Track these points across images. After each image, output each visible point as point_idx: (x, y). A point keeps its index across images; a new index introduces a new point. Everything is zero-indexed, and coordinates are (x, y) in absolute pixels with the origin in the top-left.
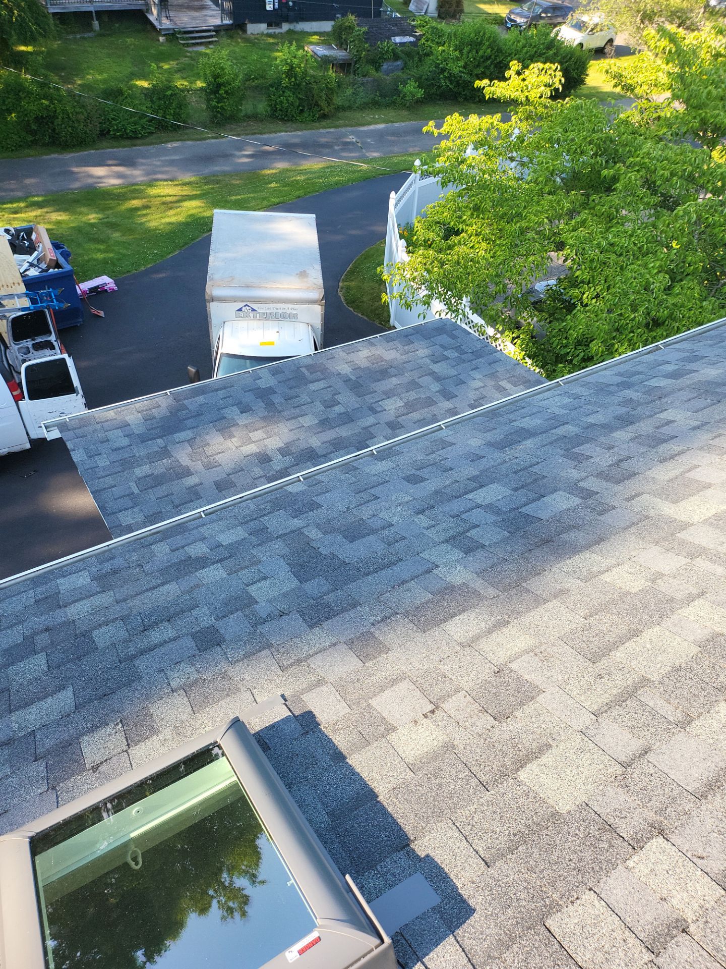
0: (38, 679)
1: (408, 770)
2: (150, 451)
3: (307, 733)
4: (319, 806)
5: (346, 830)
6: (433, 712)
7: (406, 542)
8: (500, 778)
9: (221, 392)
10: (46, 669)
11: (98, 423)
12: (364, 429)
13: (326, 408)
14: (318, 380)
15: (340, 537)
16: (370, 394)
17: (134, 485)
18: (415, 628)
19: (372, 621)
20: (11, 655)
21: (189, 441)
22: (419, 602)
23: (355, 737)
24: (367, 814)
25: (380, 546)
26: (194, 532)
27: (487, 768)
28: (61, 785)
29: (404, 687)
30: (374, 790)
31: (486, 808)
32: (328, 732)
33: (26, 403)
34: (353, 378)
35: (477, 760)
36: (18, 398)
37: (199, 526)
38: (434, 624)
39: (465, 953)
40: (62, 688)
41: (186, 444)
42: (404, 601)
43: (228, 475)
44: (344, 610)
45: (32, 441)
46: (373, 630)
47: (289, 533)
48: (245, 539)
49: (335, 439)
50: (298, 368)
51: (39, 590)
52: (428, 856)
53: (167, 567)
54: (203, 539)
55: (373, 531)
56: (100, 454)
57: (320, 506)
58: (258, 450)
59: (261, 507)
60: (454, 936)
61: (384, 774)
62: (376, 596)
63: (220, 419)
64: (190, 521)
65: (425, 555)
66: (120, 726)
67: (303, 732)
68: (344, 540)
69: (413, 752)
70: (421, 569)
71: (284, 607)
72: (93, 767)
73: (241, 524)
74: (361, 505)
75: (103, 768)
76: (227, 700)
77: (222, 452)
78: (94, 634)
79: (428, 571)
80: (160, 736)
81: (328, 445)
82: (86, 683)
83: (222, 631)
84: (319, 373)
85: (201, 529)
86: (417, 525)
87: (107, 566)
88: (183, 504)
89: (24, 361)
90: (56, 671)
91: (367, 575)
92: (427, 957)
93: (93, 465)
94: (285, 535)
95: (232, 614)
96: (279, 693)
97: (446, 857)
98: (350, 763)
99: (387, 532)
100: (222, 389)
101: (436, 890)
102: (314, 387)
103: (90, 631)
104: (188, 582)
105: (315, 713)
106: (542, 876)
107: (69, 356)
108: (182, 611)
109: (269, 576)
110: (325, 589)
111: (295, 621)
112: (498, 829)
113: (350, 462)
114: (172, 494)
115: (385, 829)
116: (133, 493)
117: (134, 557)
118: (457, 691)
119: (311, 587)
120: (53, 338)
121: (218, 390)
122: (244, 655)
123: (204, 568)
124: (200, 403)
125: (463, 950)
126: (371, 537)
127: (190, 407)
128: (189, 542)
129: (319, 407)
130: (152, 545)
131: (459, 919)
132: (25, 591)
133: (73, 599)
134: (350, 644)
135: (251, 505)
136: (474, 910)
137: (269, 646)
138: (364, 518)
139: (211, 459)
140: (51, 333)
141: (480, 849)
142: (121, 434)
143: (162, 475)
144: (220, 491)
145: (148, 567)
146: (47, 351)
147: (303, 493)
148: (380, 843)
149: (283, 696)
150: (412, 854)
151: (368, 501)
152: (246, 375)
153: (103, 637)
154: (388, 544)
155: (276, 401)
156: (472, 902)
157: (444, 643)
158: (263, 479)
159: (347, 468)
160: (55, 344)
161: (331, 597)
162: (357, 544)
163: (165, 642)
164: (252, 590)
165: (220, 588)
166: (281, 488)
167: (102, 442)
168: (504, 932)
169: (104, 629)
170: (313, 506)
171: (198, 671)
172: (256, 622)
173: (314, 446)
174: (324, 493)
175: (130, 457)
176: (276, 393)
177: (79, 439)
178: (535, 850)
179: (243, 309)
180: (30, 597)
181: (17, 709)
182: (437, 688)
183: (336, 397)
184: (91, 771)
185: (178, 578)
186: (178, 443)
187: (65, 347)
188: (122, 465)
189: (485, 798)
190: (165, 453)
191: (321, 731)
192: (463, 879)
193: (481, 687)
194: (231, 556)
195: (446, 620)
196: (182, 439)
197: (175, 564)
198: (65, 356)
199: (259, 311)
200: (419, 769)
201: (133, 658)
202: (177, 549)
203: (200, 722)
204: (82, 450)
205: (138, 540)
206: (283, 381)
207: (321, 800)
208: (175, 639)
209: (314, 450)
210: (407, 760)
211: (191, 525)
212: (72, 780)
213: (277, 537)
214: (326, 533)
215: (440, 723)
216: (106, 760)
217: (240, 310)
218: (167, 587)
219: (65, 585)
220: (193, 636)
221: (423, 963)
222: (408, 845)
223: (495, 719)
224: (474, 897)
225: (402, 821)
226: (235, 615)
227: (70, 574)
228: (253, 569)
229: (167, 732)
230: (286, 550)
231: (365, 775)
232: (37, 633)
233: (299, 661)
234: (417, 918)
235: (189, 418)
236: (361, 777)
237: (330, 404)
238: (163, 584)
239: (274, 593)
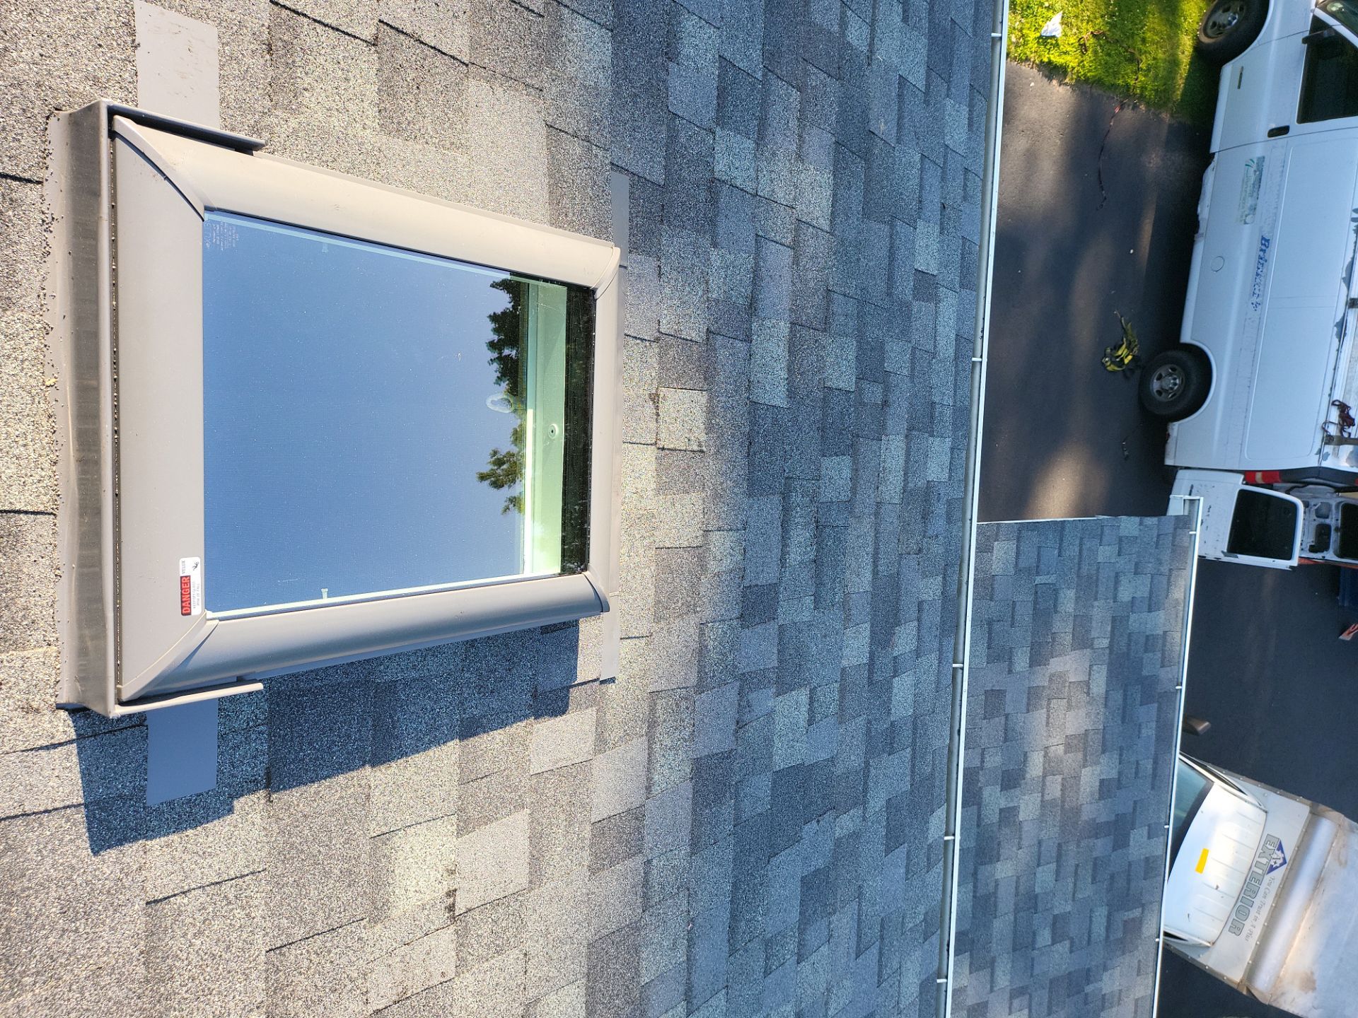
0: (821, 370)
1: (385, 829)
2: (1094, 622)
3: (534, 696)
4: (414, 674)
5: (352, 700)
6: (451, 908)
7: (759, 975)
8: (276, 981)
9: (1150, 766)
10: (829, 384)
11: (1170, 570)
12: (993, 961)
13: (1055, 917)
14: (1108, 928)
15: (820, 863)
16: (1050, 1002)
17: (1050, 581)
18: (605, 932)
19: (655, 862)
20: (872, 349)
21: (1087, 684)
22: (644, 956)
23: (484, 766)
24: (355, 740)
25: (773, 926)
26: (936, 645)
27: (306, 963)
28: (657, 350)
29: (520, 876)
30: (386, 765)
31: (245, 936)
32: (518, 728)
33: (1238, 483)
34: (1089, 989)
35: (330, 952)
36: (1249, 476)
37: (941, 654)
38: (595, 967)
39: (41, 813)
40: (791, 393)
41: (1084, 678)
42: (660, 930)
43: (1007, 716)
44: (697, 823)
45: (1174, 470)
46: (640, 859)
47: (866, 783)
48: (889, 712)
49: (996, 906)
50: (1143, 906)
51: (948, 412)
52: (231, 811)
53: (898, 587)
54: (918, 653)
55: (804, 922)
56: (1119, 555)
57: (889, 850)
58: (1028, 776)
59: (929, 758)
60: (79, 805)
61: (402, 790)
62: (693, 884)
63: (1104, 744)
64: (956, 644)
65: (720, 1000)
66: (696, 448)
67: (540, 689)
68: (812, 869)
69: (407, 848)
70: (700, 981)
71: (750, 732)
72: (658, 396)
73: (915, 717)
74: (859, 921)
75: (649, 408)
76: (651, 600)
77: (1048, 723)
78: (847, 460)
79: (688, 996)
80: (650, 493)
81: (991, 889)
82: (781, 426)
83: (759, 629)
84: (1120, 935)
85: (934, 657)
86: (779, 1005)
87: (940, 509)
88: (990, 633)
89: (1306, 505)
90: (821, 395)
91: (734, 885)
92: (75, 752)
93: (1105, 539)
94: (866, 776)
95: (779, 651)
96: (621, 677)
97: (211, 839)
98: (451, 744)
99: (792, 946)
100: (1155, 769)
101: (171, 803)
102: (1101, 914)
103: (855, 456)
104: (861, 607)
105: (559, 718)
106: (74, 987)
107: (1291, 567)
108: (819, 584)
109: (811, 728)
110: (746, 804)
111: (717, 741)
112: (198, 942)
113: (942, 932)
114: (1012, 625)
115: (317, 759)
116: (1038, 574)
117: (937, 549)
118: (461, 965)
119: (761, 786)
120: (1330, 556)
121: (1155, 762)
122: (706, 647)
123: (872, 638)
124: (1144, 726)
125: (46, 811)
126: (795, 916)
127: (1143, 709)
128: (924, 632)
129: (1062, 906)
130: (944, 578)
131: (101, 822)
132: (955, 394)
133: (914, 448)
134: (637, 815)
135: (940, 743)
136: (96, 853)
137: (700, 687)
138: (834, 918)
139: (1044, 703)
140: (1339, 556)
141: (186, 901)
142: (1138, 595)
143: (1048, 624)
144: (986, 692)
145: (912, 561)
146: (1311, 540)
147: (924, 831)
148: (301, 744)
149: (612, 680)
150: (249, 787)
151: (859, 937)
152: (1163, 817)
153: (837, 470)
154: (770, 940)
155: (1099, 842)
156: (111, 854)
157: (554, 973)
158: (977, 763)
159: (935, 921)
160: (1319, 555)
161: (727, 810)
162: (795, 887)
163: (785, 545)
164: (802, 696)
165: (829, 651)
166: (948, 800)
167: (1137, 564)
168: (29, 888)
169: (847, 473)
170: (893, 840)
171: (718, 575)
172: (747, 682)
173: (999, 865)
174: (907, 866)
175: (1097, 592)
176: (1114, 849)
177: (1155, 535)
178: (122, 995)
179: (1279, 853)
180: (942, 396)
181: (792, 332)
182: (485, 930)
183: (1067, 943)
184: (654, 391)
185: (874, 595)
186: (1091, 666)
187: (1308, 566)
188: (1089, 577)
189: (260, 941)
190: (1082, 641)
191: (526, 717)
192: (158, 853)
193: (443, 1008)
194: (870, 681)
195: (591, 992)
196: (1095, 675)
197: (898, 599)
198: (1294, 562)
199: (1267, 878)
200: (375, 849)
201: (785, 496)
202: (920, 610)
203: (641, 551)
204: (1136, 533)
205: (960, 561)
206: (1129, 871)
207: (421, 679)
208: (782, 561)
209: (991, 862)
210: (401, 833)
211: (948, 644)
212: (655, 365)
213: (867, 764)
214: (838, 843)
215: (426, 912)
216: (658, 415)
217: (1280, 848)
218: (868, 575)
219: (939, 448)
220: (774, 587)
221: (71, 742)
222: (266, 787)
223: (378, 1011)
224: (118, 861)
225: (312, 790)
226: (775, 657)
227: (952, 458)
228: (833, 708)
229: (652, 503)
230: (839, 770)
231: (418, 758)
232: (887, 389)
233: (652, 724)
234: (146, 758)
235: (1125, 699)
236: (418, 752)
237: (1058, 926)
238: (875, 573)
239: (780, 723)
